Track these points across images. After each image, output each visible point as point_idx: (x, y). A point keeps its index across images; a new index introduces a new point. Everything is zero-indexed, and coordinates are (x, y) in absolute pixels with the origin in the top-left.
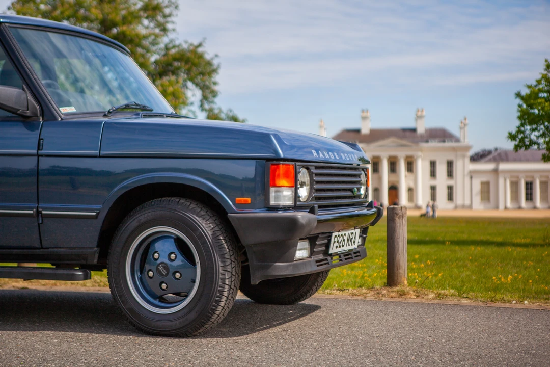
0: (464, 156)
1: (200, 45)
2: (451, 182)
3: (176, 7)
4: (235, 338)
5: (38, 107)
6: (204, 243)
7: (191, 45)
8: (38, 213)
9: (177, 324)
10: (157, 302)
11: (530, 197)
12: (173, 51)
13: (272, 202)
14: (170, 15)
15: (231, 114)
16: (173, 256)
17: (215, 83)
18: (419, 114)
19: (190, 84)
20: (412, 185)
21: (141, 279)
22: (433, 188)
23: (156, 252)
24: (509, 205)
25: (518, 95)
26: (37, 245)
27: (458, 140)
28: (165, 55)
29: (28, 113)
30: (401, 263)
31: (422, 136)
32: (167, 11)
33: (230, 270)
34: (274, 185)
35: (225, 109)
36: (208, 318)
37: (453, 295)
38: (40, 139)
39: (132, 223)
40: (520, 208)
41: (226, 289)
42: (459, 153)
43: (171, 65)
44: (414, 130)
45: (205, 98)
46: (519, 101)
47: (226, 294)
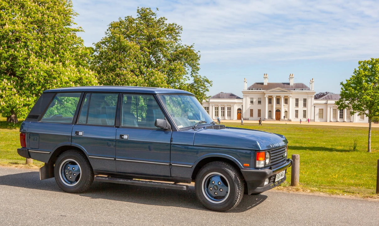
0: (312, 97)
1: (192, 46)
2: (305, 109)
3: (181, 29)
4: (241, 213)
5: (170, 126)
6: (232, 179)
7: (188, 46)
8: (170, 164)
9: (221, 207)
10: (213, 199)
11: (342, 116)
12: (179, 49)
13: (257, 166)
14: (178, 33)
15: (205, 78)
16: (219, 183)
17: (198, 64)
18: (291, 76)
19: (187, 64)
20: (287, 110)
21: (207, 190)
22: (297, 111)
23: (213, 181)
24: (332, 120)
25: (342, 84)
26: (170, 175)
27: (309, 90)
28: (175, 51)
29: (167, 128)
30: (297, 177)
31: (292, 87)
32: (177, 31)
33: (241, 189)
34: (258, 160)
35: (203, 76)
36: (233, 206)
37: (317, 190)
38: (171, 138)
39: (204, 170)
40: (337, 121)
41: (239, 196)
42: (309, 95)
43: (178, 56)
44: (289, 84)
45: (193, 71)
46: (341, 86)
47: (239, 198)
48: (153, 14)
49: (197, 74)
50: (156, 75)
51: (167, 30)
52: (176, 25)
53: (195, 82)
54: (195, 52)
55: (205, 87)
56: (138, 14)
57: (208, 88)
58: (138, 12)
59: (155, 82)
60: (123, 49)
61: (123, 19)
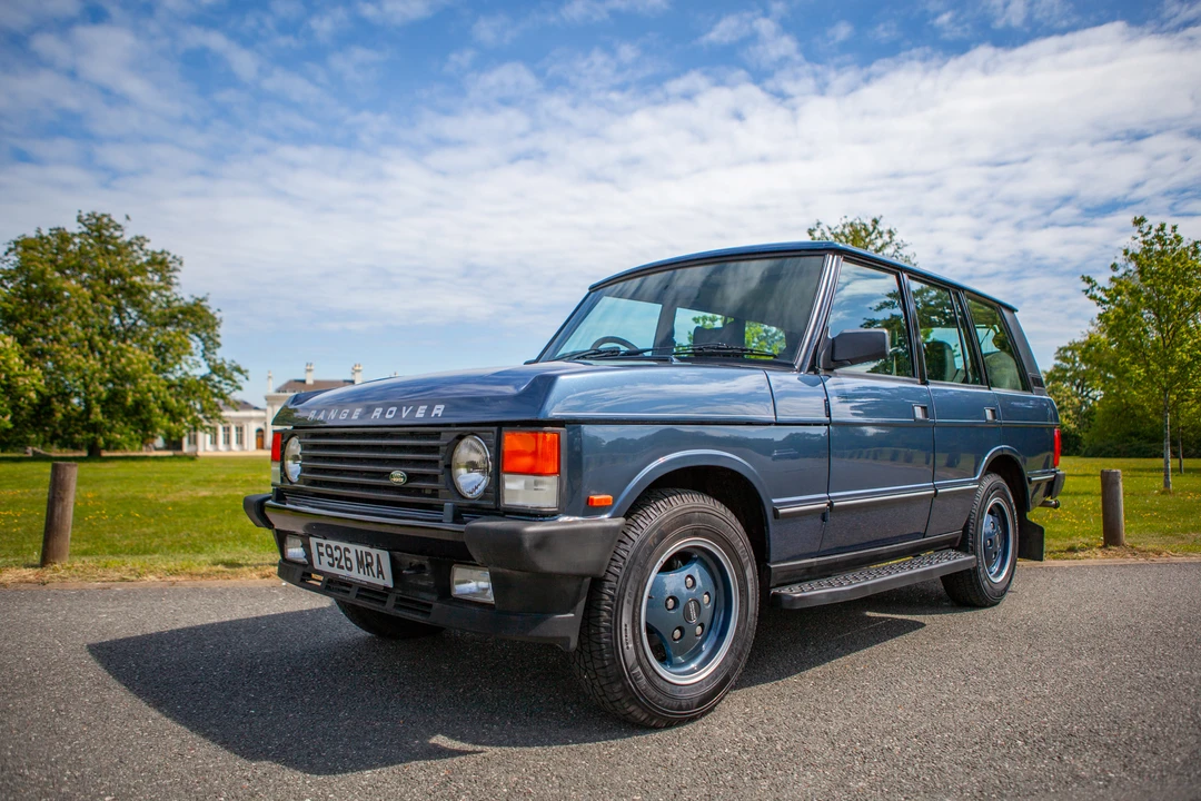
1: (204, 299)
3: (181, 264)
7: (195, 299)
12: (176, 304)
14: (175, 270)
15: (232, 364)
17: (218, 336)
18: (357, 369)
19: (193, 336)
28: (169, 307)
32: (171, 266)
35: (228, 360)
43: (176, 317)
44: (353, 382)
45: (206, 349)
48: (118, 227)
49: (214, 356)
50: (130, 356)
51: (149, 263)
52: (169, 254)
53: (214, 370)
54: (211, 311)
55: (235, 381)
56: (80, 225)
57: (240, 384)
58: (79, 219)
59: (129, 369)
60: (51, 296)
61: (45, 233)
